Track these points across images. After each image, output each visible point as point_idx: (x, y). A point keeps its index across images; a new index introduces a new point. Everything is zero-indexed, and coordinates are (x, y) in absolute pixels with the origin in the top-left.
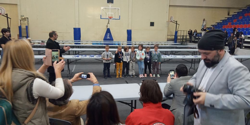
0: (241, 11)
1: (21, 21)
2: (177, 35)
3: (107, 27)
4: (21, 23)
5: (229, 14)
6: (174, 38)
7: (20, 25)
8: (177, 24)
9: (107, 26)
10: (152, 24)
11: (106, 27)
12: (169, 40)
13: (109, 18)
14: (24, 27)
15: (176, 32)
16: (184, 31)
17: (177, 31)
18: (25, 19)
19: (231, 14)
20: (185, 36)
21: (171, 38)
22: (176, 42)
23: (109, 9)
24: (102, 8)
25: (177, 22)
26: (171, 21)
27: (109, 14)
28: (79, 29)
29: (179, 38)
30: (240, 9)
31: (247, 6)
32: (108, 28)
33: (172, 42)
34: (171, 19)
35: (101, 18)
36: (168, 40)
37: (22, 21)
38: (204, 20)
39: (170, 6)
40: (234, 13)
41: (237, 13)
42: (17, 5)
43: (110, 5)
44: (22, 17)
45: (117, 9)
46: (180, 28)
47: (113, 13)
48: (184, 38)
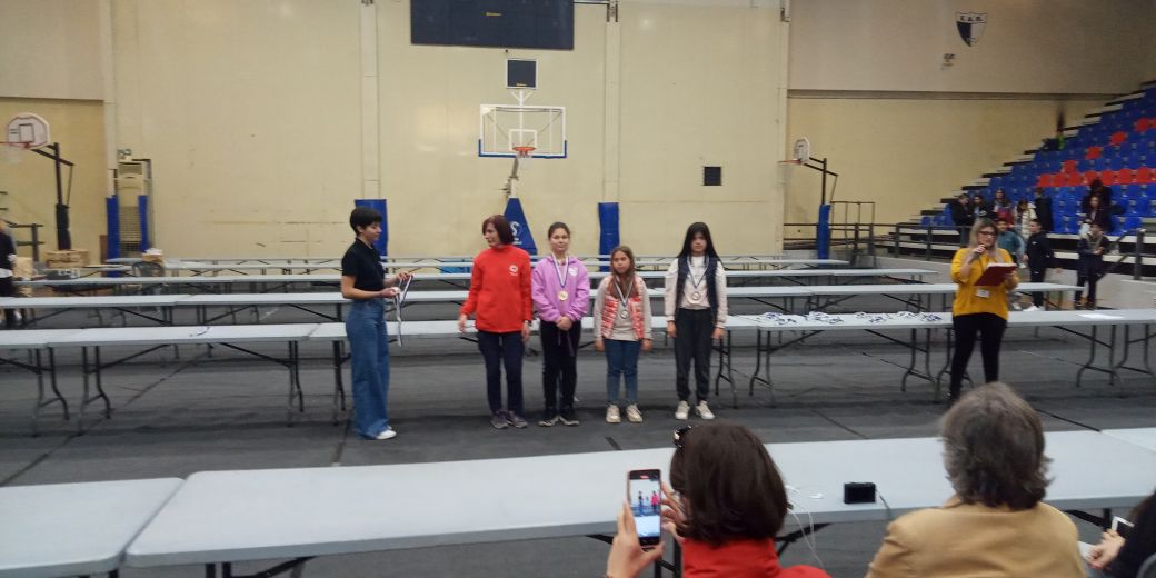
0: (1119, 107)
1: (115, 176)
2: (830, 222)
3: (509, 193)
4: (116, 183)
5: (1061, 126)
6: (814, 236)
7: (111, 192)
8: (824, 171)
9: (508, 190)
10: (712, 176)
11: (502, 193)
12: (791, 246)
13: (516, 153)
14: (129, 200)
15: (825, 211)
16: (859, 203)
17: (827, 203)
18: (134, 166)
19: (1071, 122)
20: (868, 227)
21: (799, 236)
22: (824, 254)
23: (515, 111)
24: (486, 109)
25: (824, 162)
26: (799, 161)
27: (516, 135)
28: (381, 206)
29: (836, 235)
30: (1111, 99)
31: (1144, 88)
32: (513, 196)
33: (807, 253)
34: (796, 151)
35: (480, 155)
36: (786, 247)
37: (121, 173)
39: (792, 93)
40: (1087, 116)
41: (1097, 119)
42: (100, 102)
43: (521, 92)
44: (123, 158)
45: (555, 110)
46: (841, 191)
47: (535, 132)
48: (863, 234)
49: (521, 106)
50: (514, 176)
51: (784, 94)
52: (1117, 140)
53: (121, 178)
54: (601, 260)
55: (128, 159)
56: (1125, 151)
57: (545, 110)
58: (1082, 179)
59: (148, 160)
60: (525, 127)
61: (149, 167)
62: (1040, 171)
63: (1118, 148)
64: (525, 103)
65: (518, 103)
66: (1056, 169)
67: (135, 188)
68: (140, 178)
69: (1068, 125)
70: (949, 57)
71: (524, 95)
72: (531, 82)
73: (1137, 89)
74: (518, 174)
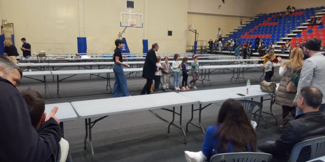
0: (254, 20)
1: (2, 28)
2: (197, 46)
3: (121, 36)
4: (2, 30)
5: (241, 24)
6: (192, 49)
7: (1, 33)
8: (196, 33)
10: (170, 33)
12: (188, 51)
15: (196, 43)
16: (203, 41)
17: (196, 41)
18: (8, 25)
19: (243, 23)
20: (204, 47)
23: (129, 15)
25: (196, 31)
26: (190, 30)
28: (85, 39)
29: (197, 49)
30: (251, 18)
31: (258, 16)
32: (123, 37)
33: (190, 53)
34: (189, 27)
35: (121, 26)
37: (4, 27)
38: (219, 29)
39: (188, 13)
40: (246, 22)
43: (130, 10)
44: (5, 23)
45: (140, 15)
46: (199, 38)
47: (135, 20)
48: (203, 48)
49: (130, 13)
50: (124, 32)
51: (187, 13)
52: (256, 28)
53: (4, 29)
54: (144, 54)
55: (6, 23)
56: (259, 30)
57: (137, 15)
58: (251, 36)
59: (13, 24)
60: (131, 19)
61: (13, 26)
62: (241, 34)
63: (257, 29)
64: (131, 12)
65: (129, 12)
66: (244, 34)
67: (10, 32)
68: (11, 29)
69: (242, 24)
70: (220, 6)
71: (131, 10)
72: (133, 7)
73: (256, 16)
74: (125, 31)
